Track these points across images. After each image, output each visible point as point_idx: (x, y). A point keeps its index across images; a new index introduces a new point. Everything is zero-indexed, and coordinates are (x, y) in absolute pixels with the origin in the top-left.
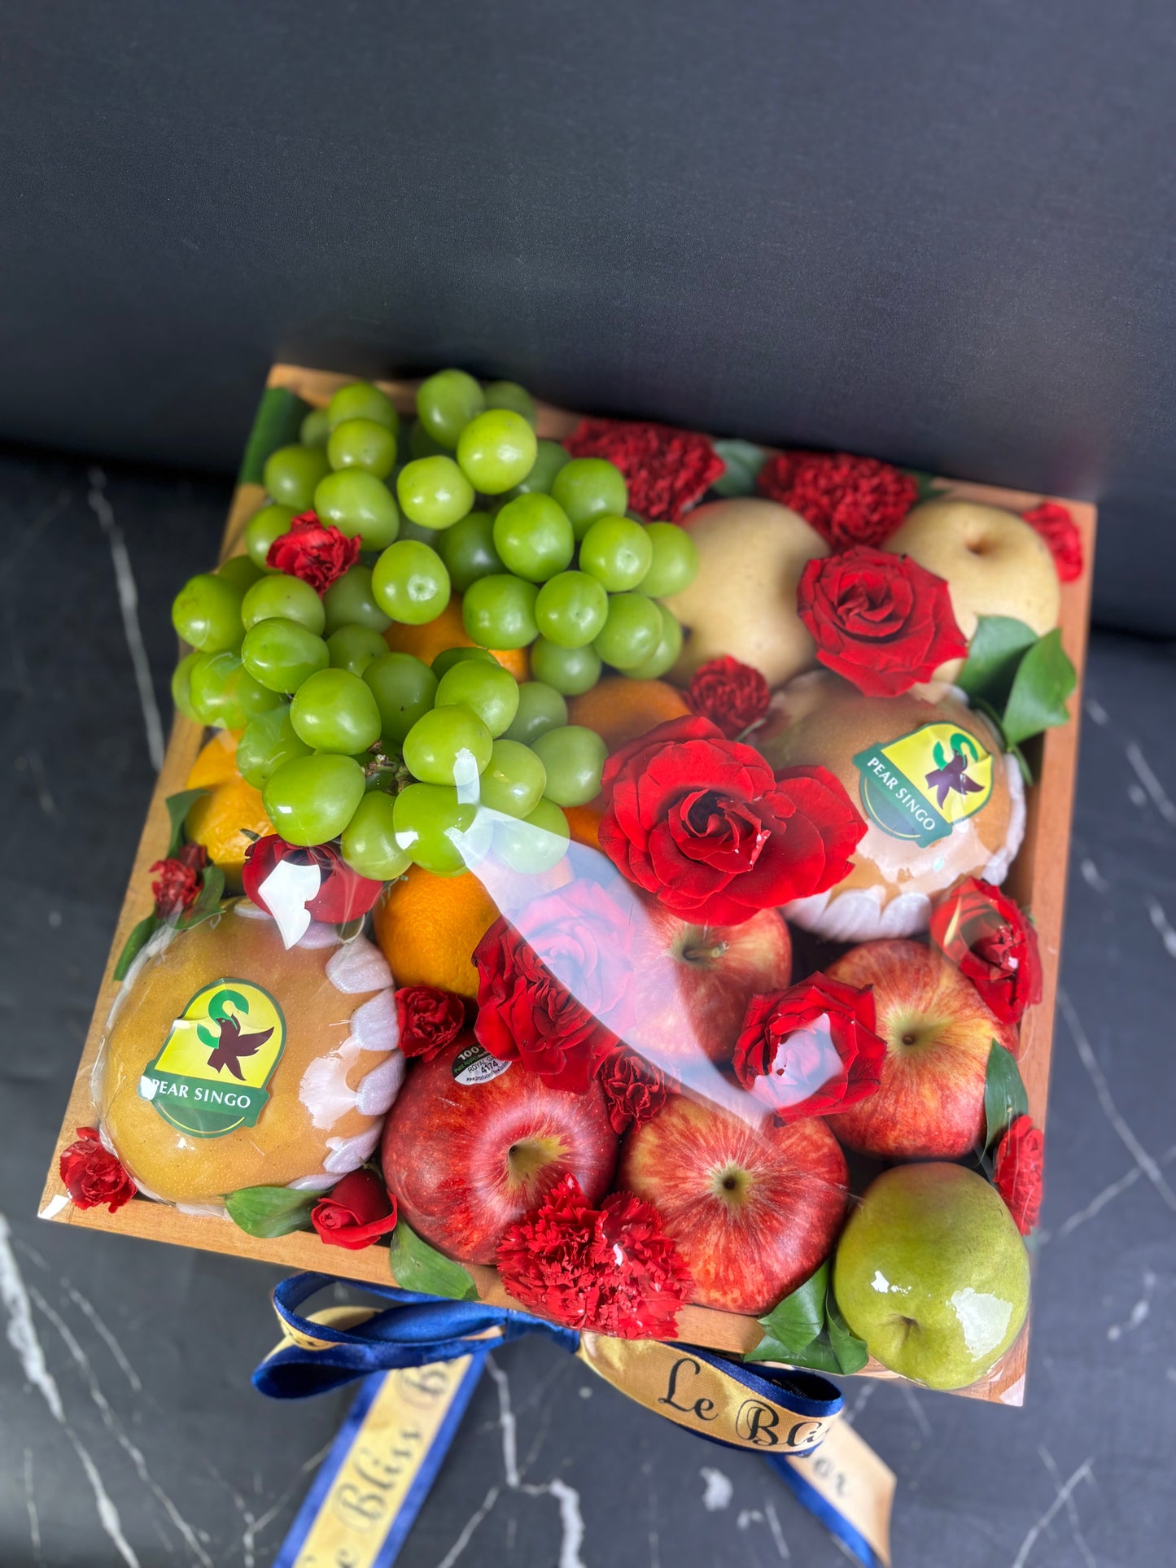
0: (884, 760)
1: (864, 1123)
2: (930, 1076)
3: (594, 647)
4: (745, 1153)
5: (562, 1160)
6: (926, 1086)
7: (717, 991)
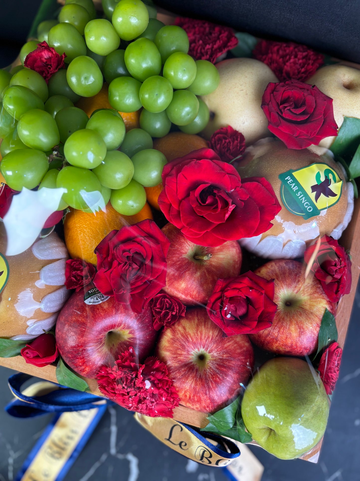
1: (264, 338)
2: (295, 322)
4: (209, 346)
5: (129, 340)
6: (293, 326)
7: (205, 275)
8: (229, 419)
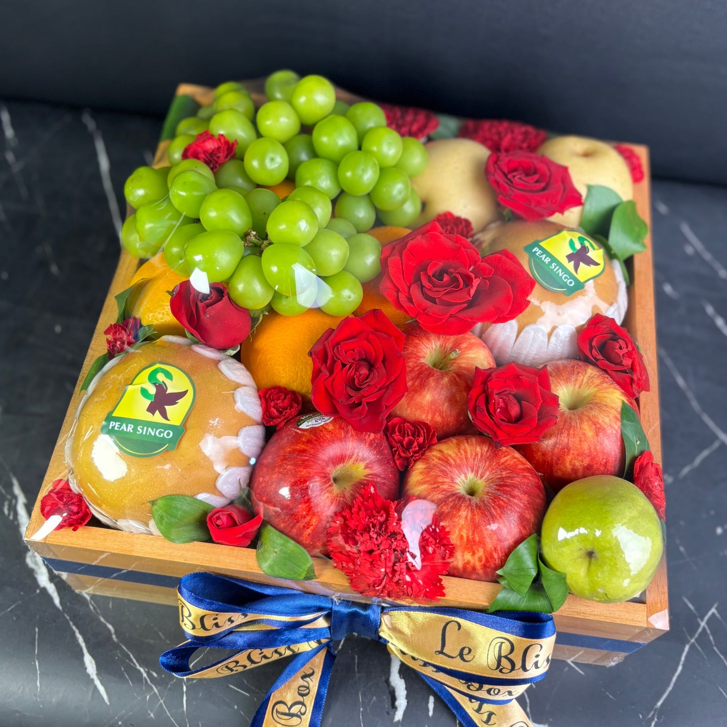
0: (541, 248)
1: (550, 454)
2: (587, 418)
3: (370, 197)
4: (479, 467)
5: (367, 478)
6: (585, 424)
7: (455, 380)
8: (529, 563)
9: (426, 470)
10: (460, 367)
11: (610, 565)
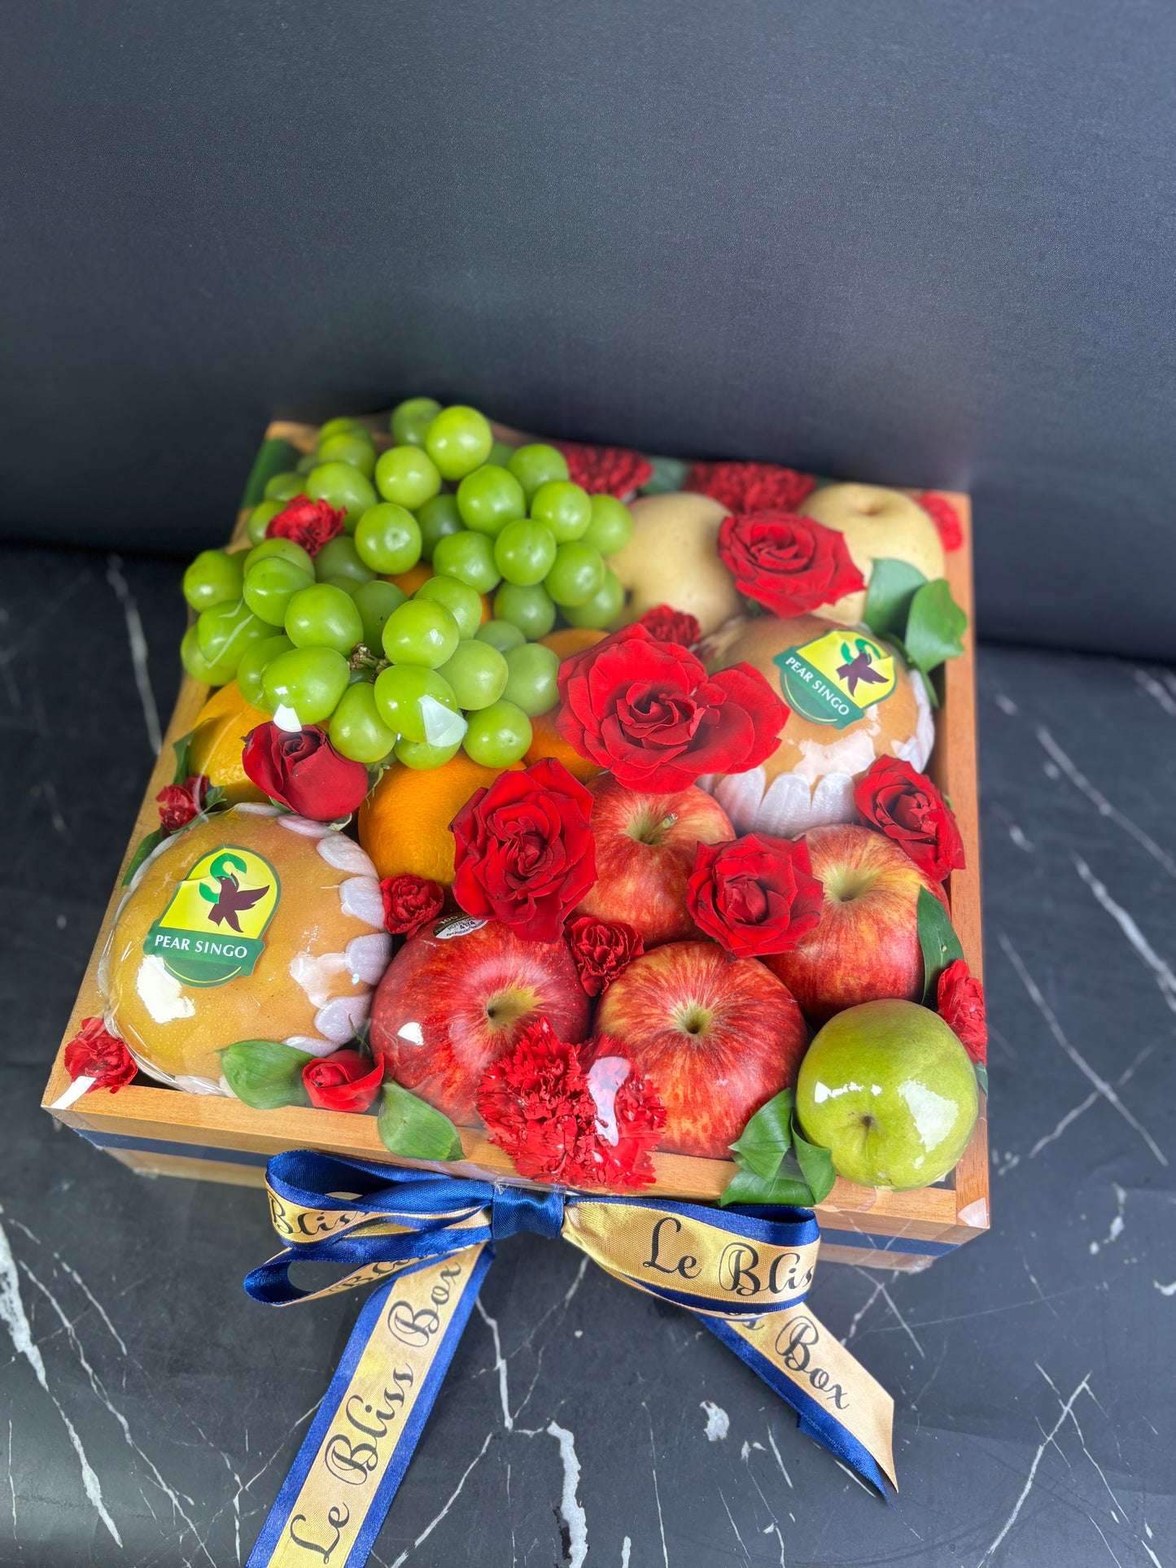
0: (799, 658)
1: (812, 968)
2: (866, 915)
3: (544, 585)
4: (704, 990)
5: (539, 1010)
6: (862, 923)
7: (670, 859)
8: (778, 1133)
9: (626, 996)
10: (678, 841)
11: (895, 1137)
